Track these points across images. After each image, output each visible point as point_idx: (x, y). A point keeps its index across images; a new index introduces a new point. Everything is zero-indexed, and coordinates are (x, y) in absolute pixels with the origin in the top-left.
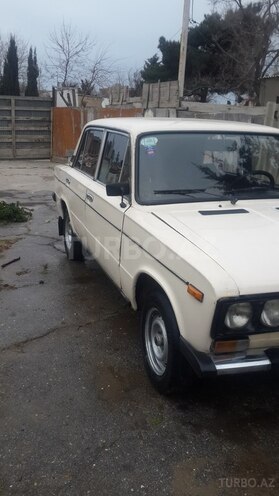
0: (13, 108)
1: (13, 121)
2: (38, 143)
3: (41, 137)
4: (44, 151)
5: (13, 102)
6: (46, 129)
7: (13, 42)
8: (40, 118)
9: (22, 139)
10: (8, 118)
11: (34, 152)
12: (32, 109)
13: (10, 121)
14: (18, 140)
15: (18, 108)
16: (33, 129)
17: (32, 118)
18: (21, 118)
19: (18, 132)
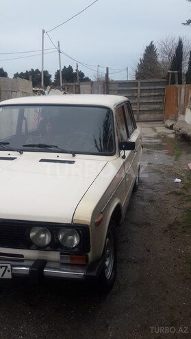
0: (139, 88)
1: (139, 96)
2: (154, 111)
3: (157, 106)
4: (158, 116)
5: (139, 84)
6: (162, 100)
7: (180, 42)
8: (158, 94)
9: (144, 108)
10: (135, 94)
11: (152, 116)
12: (152, 88)
13: (136, 97)
14: (141, 109)
15: (142, 88)
16: (152, 101)
17: (152, 94)
18: (144, 94)
19: (141, 104)
